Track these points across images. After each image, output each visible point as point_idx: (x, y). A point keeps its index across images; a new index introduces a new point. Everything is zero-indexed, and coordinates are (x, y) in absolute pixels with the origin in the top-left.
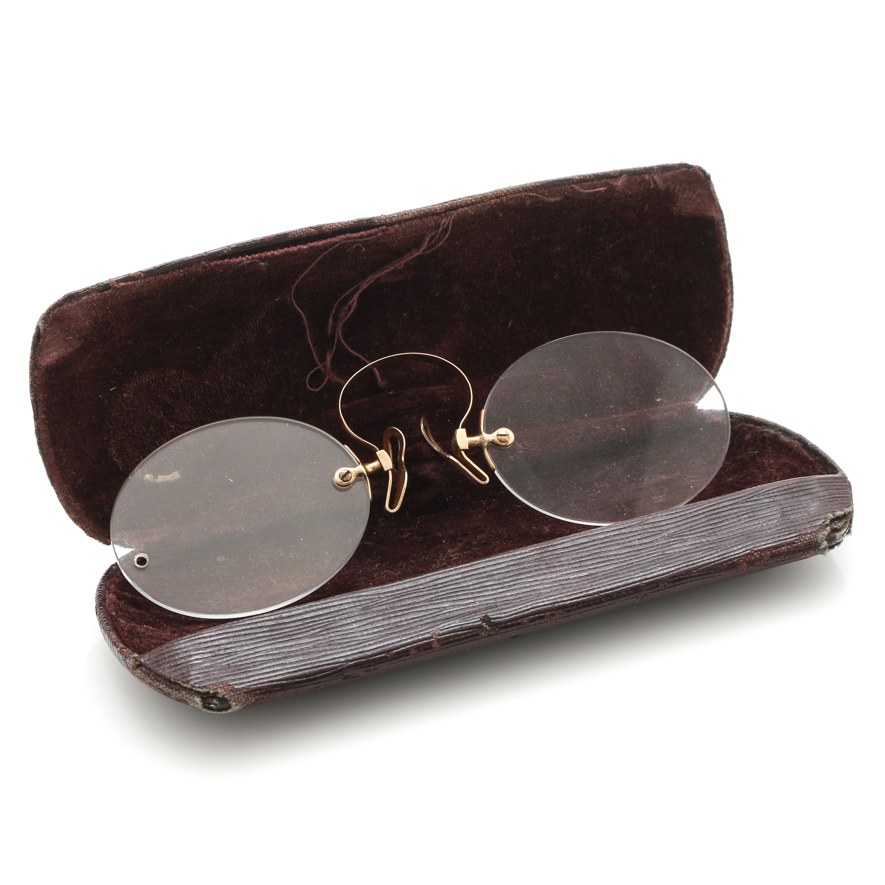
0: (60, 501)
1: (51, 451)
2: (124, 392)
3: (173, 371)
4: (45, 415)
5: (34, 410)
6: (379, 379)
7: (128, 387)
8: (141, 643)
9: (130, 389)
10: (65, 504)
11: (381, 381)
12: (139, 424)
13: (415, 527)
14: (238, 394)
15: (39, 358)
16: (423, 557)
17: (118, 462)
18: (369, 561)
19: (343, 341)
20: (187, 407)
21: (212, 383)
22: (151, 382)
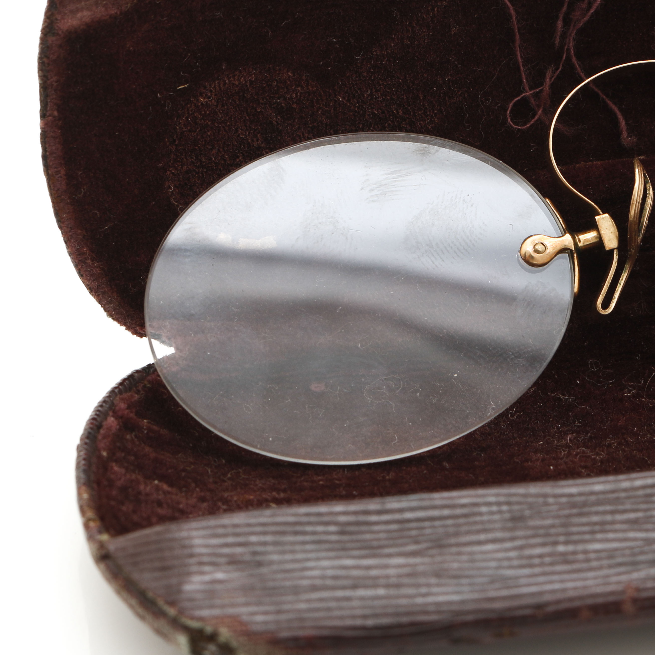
0: (70, 254)
1: (63, 172)
2: (201, 94)
3: (288, 72)
4: (58, 111)
5: (41, 101)
6: (625, 134)
7: (208, 87)
8: (134, 512)
9: (211, 91)
10: (77, 261)
11: (627, 137)
12: (221, 150)
13: (645, 382)
14: (389, 125)
15: (59, 17)
16: (649, 436)
17: (178, 206)
18: (558, 428)
19: (574, 60)
20: (303, 134)
21: (349, 100)
22: (248, 84)
